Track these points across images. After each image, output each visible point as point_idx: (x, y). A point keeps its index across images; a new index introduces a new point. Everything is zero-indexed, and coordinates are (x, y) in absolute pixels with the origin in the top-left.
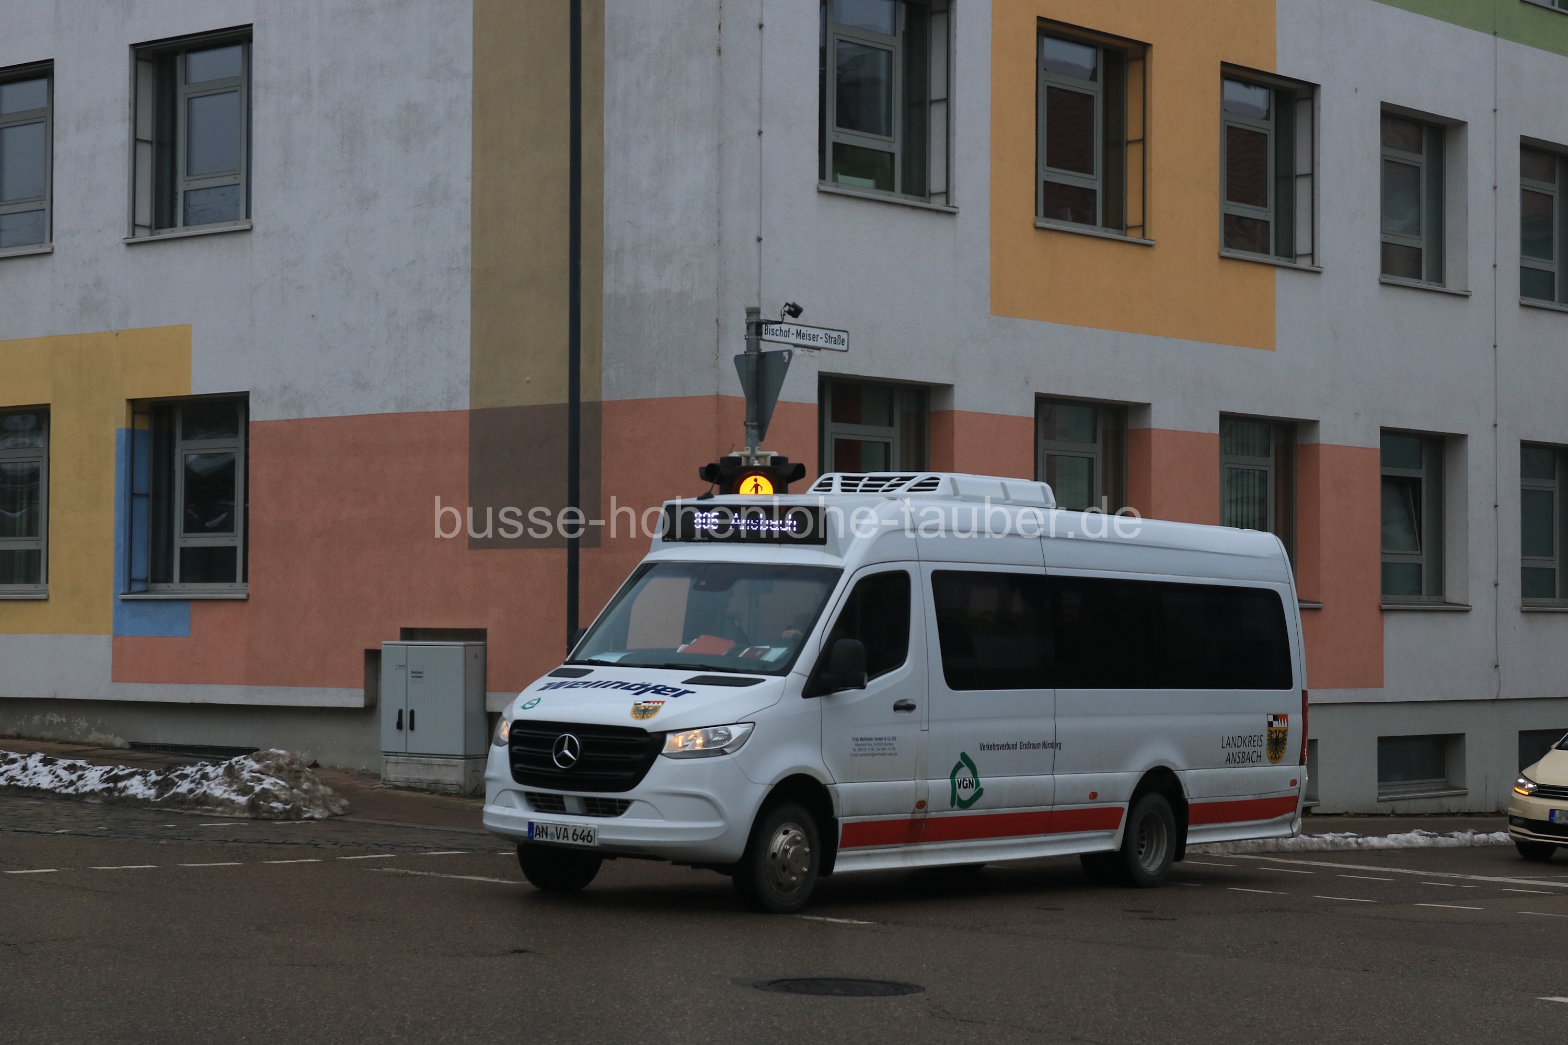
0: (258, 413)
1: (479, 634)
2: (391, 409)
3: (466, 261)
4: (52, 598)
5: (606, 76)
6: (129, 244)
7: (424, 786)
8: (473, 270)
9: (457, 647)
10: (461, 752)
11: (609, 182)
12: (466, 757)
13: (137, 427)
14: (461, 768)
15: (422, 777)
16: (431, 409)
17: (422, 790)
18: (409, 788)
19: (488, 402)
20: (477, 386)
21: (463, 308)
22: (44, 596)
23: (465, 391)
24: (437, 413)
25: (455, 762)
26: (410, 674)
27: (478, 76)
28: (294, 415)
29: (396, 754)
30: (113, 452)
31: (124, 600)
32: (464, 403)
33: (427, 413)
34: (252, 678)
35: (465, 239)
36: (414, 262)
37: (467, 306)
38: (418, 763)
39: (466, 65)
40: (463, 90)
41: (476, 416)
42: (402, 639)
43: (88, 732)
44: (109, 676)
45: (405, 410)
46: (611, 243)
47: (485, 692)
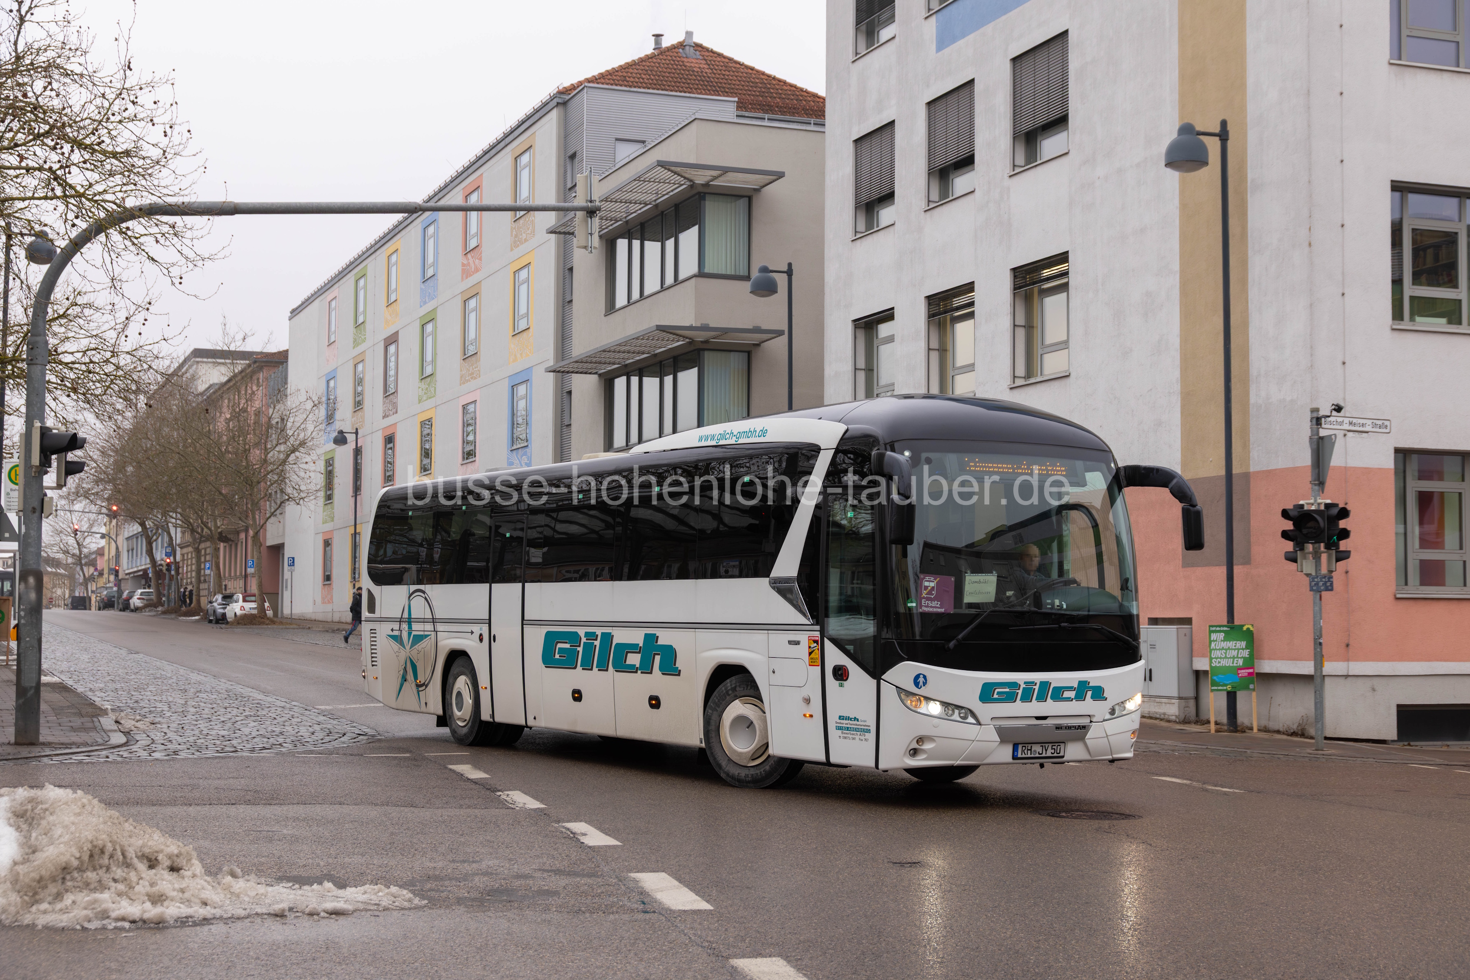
1: (1188, 621)
3: (1177, 388)
5: (1249, 266)
6: (1011, 389)
7: (1158, 716)
8: (1181, 393)
9: (1173, 628)
10: (1176, 695)
11: (1252, 332)
12: (1180, 698)
14: (1176, 705)
15: (1157, 710)
17: (1156, 719)
18: (1151, 718)
19: (1190, 475)
21: (1175, 417)
25: (1173, 701)
26: (1150, 647)
27: (1182, 271)
35: (1177, 373)
36: (1151, 390)
37: (1178, 415)
38: (1154, 701)
39: (1176, 266)
40: (1174, 281)
42: (1149, 624)
46: (1253, 372)
47: (1192, 657)
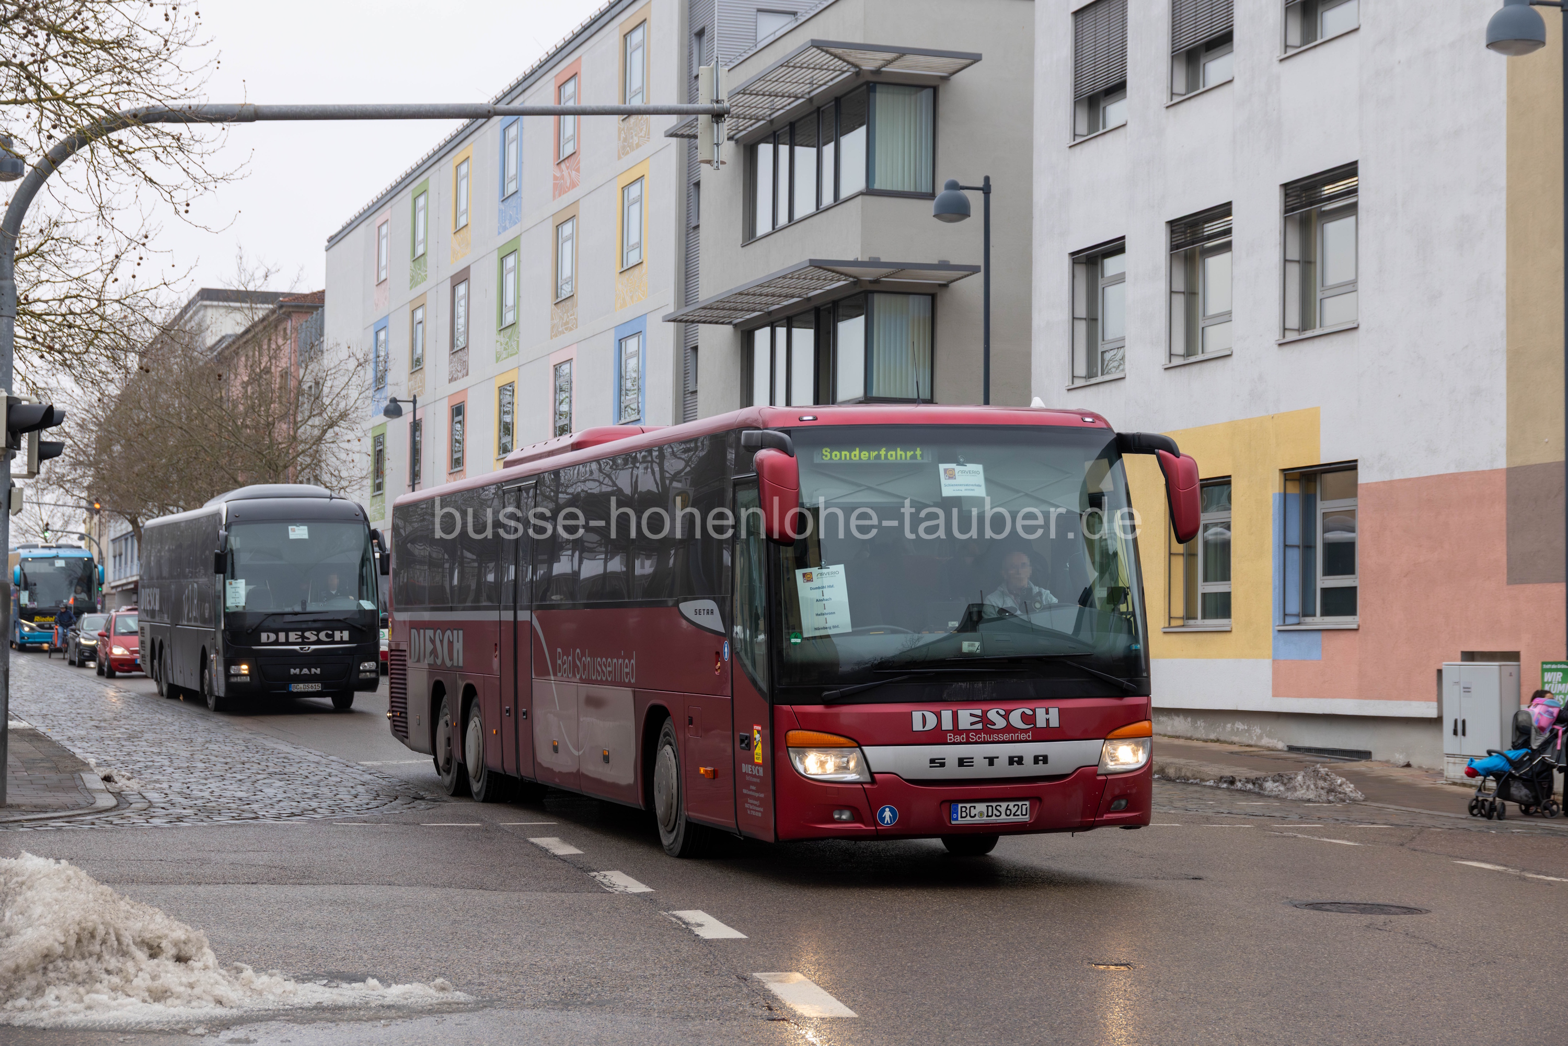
0: (1364, 476)
1: (1514, 656)
2: (1452, 470)
3: (1502, 344)
4: (1234, 630)
6: (1280, 345)
8: (1508, 351)
9: (1494, 666)
13: (1288, 492)
16: (1480, 468)
19: (1519, 461)
20: (1511, 448)
21: (1499, 383)
22: (1228, 629)
23: (1503, 451)
24: (1483, 472)
26: (1462, 690)
27: (1510, 188)
28: (1387, 478)
29: (1453, 756)
30: (1271, 512)
31: (1279, 631)
32: (1502, 463)
33: (1477, 472)
34: (1363, 694)
35: (1501, 325)
36: (1467, 347)
37: (1504, 380)
39: (1502, 181)
40: (1499, 201)
41: (1512, 473)
42: (1462, 660)
43: (1260, 737)
44: (1270, 693)
45: (1462, 471)
